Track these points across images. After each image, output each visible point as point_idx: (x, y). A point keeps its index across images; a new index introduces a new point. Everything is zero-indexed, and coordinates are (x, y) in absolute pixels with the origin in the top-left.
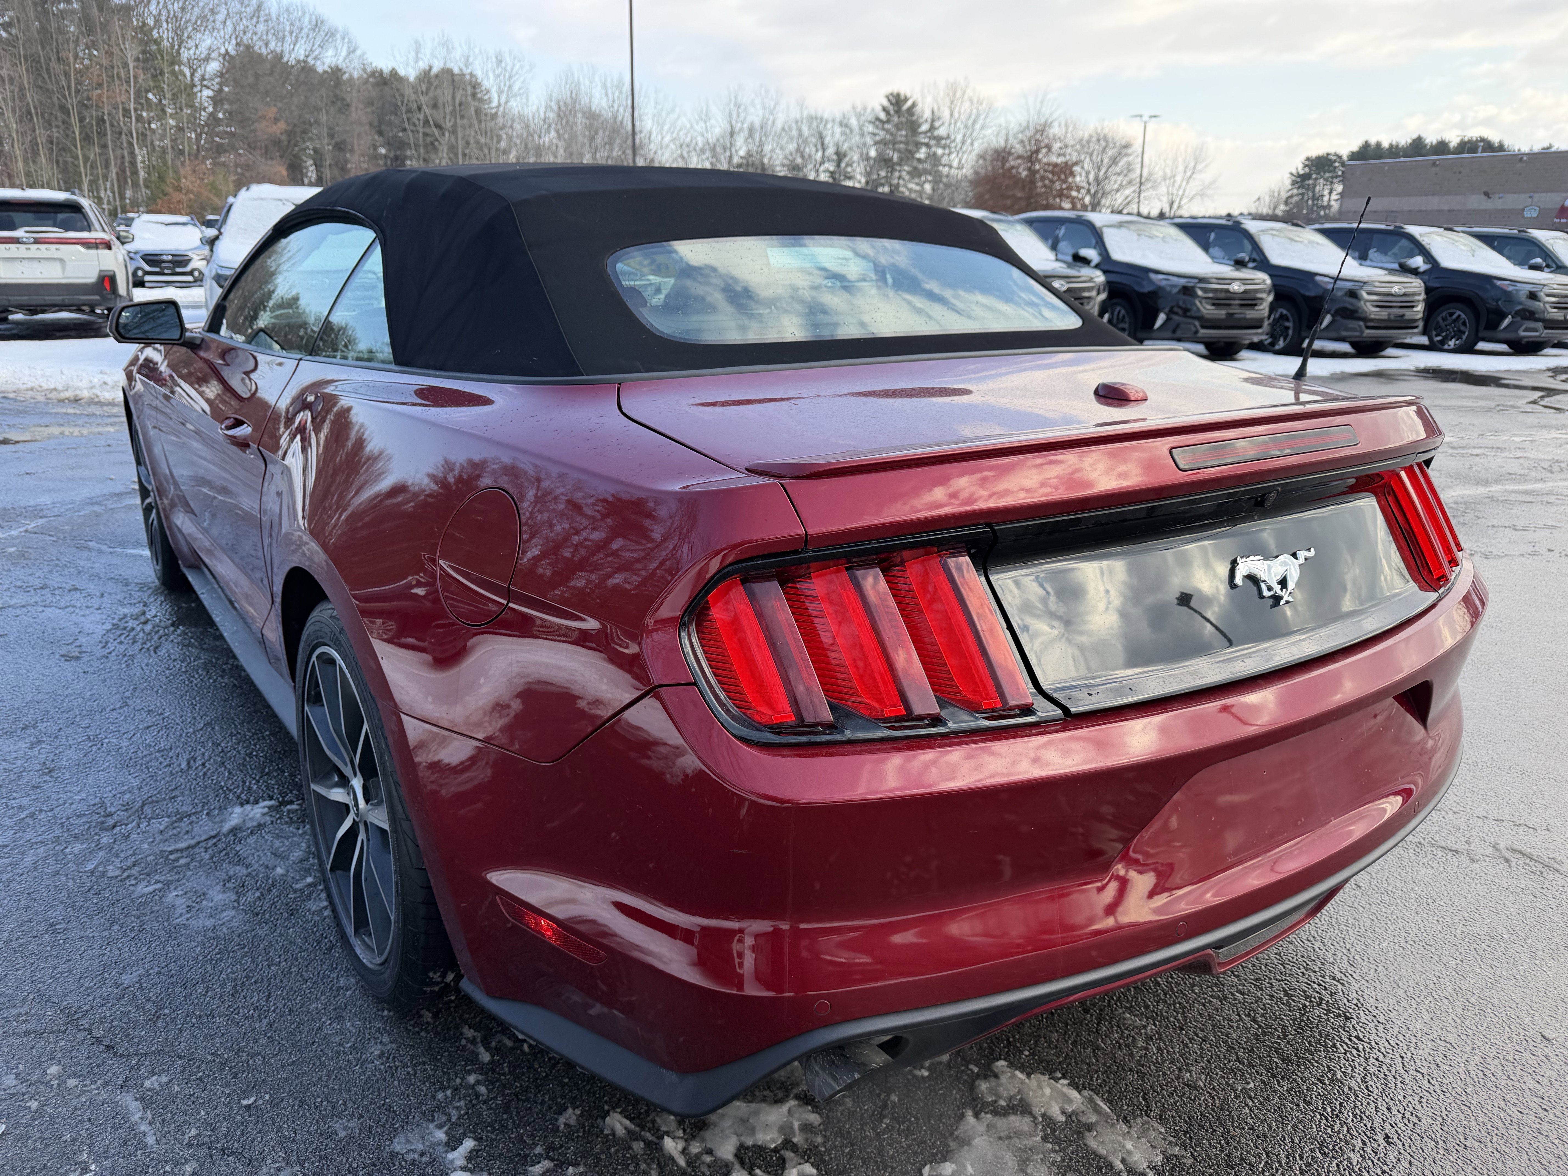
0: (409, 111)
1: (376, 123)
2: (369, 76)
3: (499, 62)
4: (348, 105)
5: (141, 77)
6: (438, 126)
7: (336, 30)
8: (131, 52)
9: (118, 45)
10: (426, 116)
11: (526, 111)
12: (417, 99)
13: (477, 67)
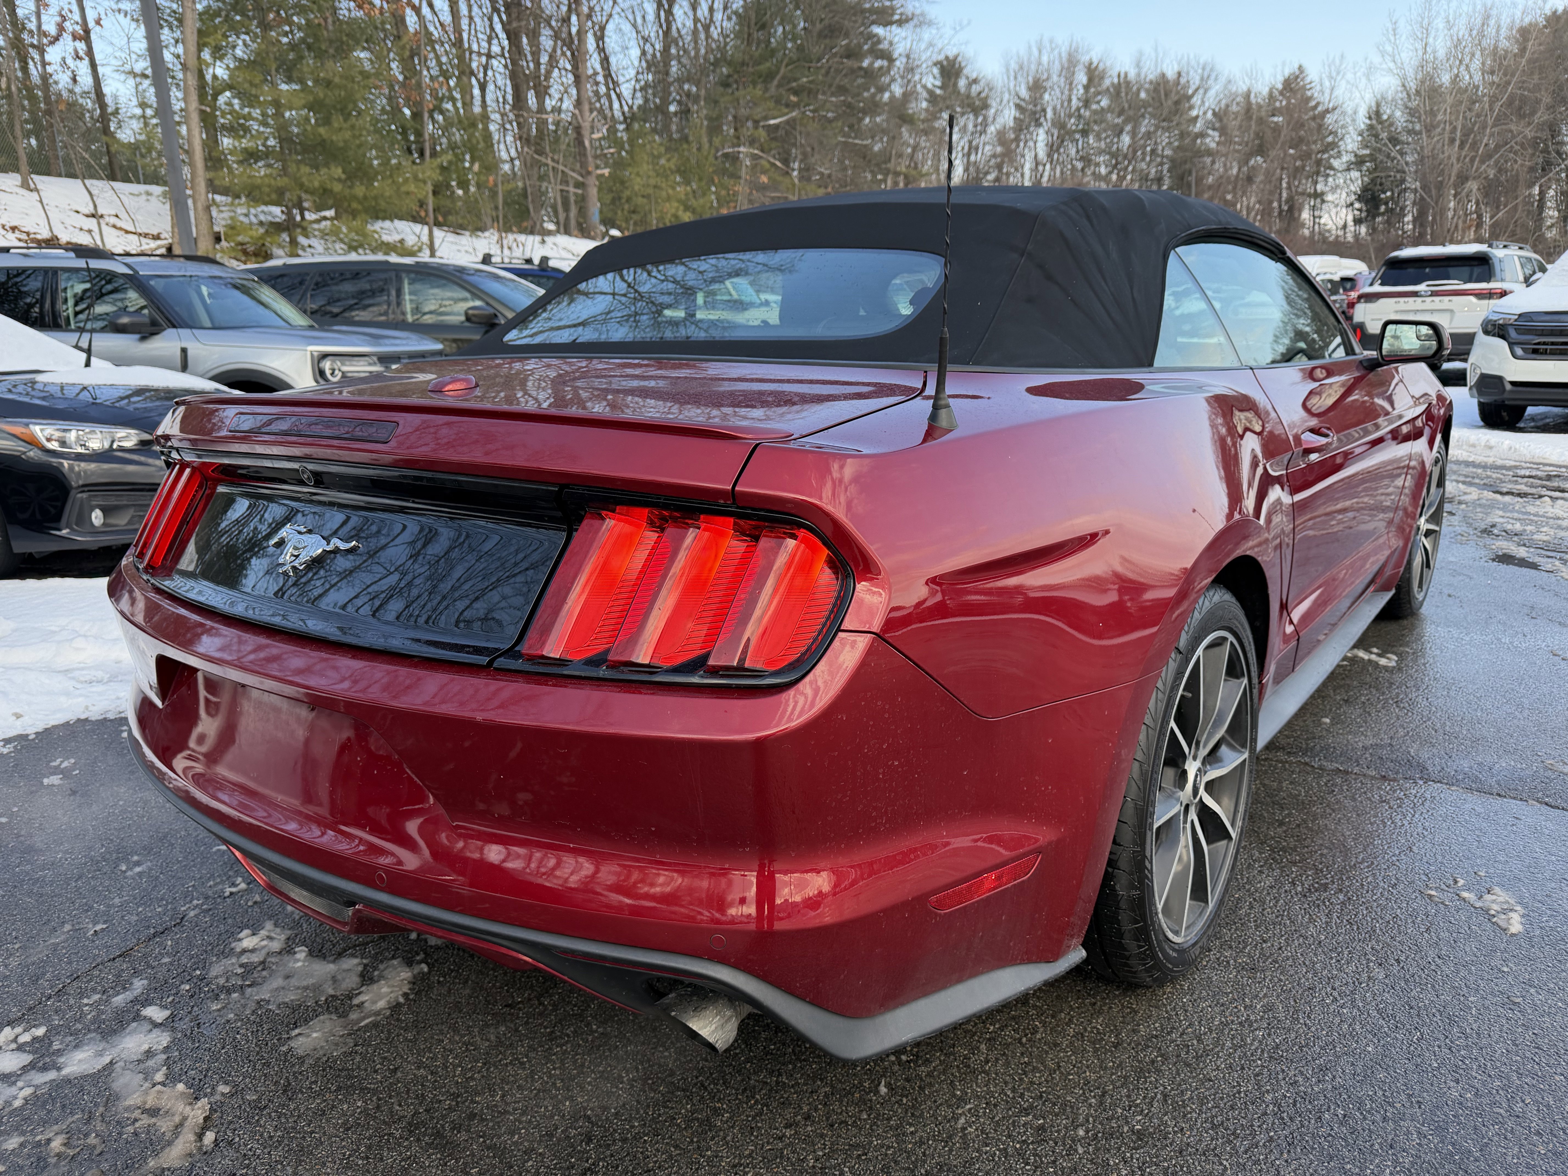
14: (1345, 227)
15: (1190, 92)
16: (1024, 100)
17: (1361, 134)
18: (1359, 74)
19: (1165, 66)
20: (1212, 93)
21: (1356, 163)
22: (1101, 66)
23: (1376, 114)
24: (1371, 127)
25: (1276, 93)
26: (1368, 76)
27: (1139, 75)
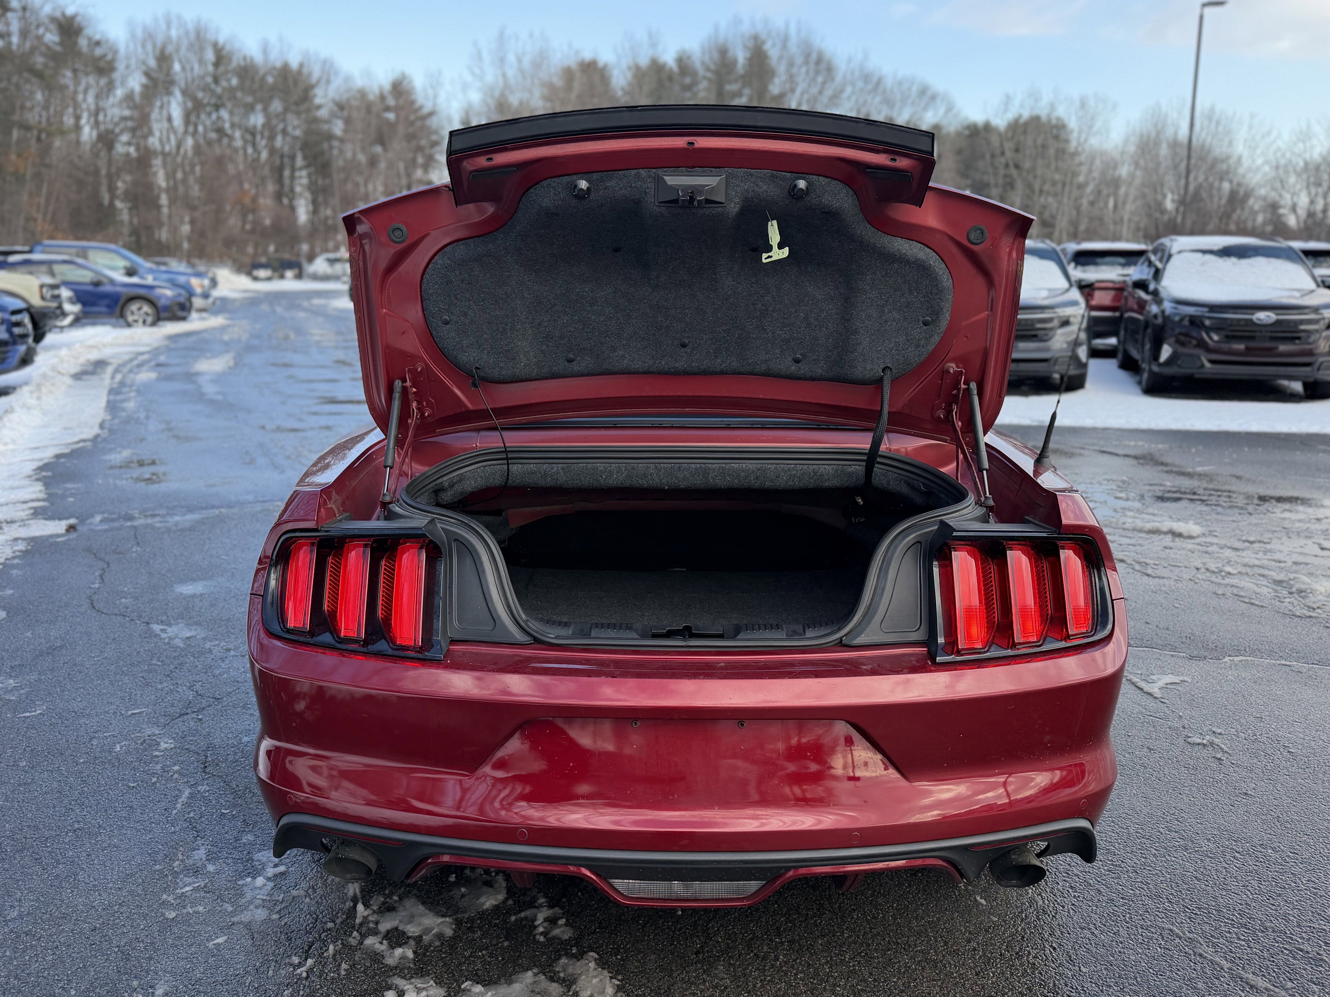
0: (993, 156)
6: (1017, 166)
7: (938, 95)
10: (1007, 160)
11: (1105, 146)
12: (1002, 146)
13: (1061, 112)
15: (314, 81)
16: (152, 68)
18: (456, 88)
19: (290, 56)
20: (333, 85)
25: (386, 93)
26: (463, 90)
27: (266, 61)
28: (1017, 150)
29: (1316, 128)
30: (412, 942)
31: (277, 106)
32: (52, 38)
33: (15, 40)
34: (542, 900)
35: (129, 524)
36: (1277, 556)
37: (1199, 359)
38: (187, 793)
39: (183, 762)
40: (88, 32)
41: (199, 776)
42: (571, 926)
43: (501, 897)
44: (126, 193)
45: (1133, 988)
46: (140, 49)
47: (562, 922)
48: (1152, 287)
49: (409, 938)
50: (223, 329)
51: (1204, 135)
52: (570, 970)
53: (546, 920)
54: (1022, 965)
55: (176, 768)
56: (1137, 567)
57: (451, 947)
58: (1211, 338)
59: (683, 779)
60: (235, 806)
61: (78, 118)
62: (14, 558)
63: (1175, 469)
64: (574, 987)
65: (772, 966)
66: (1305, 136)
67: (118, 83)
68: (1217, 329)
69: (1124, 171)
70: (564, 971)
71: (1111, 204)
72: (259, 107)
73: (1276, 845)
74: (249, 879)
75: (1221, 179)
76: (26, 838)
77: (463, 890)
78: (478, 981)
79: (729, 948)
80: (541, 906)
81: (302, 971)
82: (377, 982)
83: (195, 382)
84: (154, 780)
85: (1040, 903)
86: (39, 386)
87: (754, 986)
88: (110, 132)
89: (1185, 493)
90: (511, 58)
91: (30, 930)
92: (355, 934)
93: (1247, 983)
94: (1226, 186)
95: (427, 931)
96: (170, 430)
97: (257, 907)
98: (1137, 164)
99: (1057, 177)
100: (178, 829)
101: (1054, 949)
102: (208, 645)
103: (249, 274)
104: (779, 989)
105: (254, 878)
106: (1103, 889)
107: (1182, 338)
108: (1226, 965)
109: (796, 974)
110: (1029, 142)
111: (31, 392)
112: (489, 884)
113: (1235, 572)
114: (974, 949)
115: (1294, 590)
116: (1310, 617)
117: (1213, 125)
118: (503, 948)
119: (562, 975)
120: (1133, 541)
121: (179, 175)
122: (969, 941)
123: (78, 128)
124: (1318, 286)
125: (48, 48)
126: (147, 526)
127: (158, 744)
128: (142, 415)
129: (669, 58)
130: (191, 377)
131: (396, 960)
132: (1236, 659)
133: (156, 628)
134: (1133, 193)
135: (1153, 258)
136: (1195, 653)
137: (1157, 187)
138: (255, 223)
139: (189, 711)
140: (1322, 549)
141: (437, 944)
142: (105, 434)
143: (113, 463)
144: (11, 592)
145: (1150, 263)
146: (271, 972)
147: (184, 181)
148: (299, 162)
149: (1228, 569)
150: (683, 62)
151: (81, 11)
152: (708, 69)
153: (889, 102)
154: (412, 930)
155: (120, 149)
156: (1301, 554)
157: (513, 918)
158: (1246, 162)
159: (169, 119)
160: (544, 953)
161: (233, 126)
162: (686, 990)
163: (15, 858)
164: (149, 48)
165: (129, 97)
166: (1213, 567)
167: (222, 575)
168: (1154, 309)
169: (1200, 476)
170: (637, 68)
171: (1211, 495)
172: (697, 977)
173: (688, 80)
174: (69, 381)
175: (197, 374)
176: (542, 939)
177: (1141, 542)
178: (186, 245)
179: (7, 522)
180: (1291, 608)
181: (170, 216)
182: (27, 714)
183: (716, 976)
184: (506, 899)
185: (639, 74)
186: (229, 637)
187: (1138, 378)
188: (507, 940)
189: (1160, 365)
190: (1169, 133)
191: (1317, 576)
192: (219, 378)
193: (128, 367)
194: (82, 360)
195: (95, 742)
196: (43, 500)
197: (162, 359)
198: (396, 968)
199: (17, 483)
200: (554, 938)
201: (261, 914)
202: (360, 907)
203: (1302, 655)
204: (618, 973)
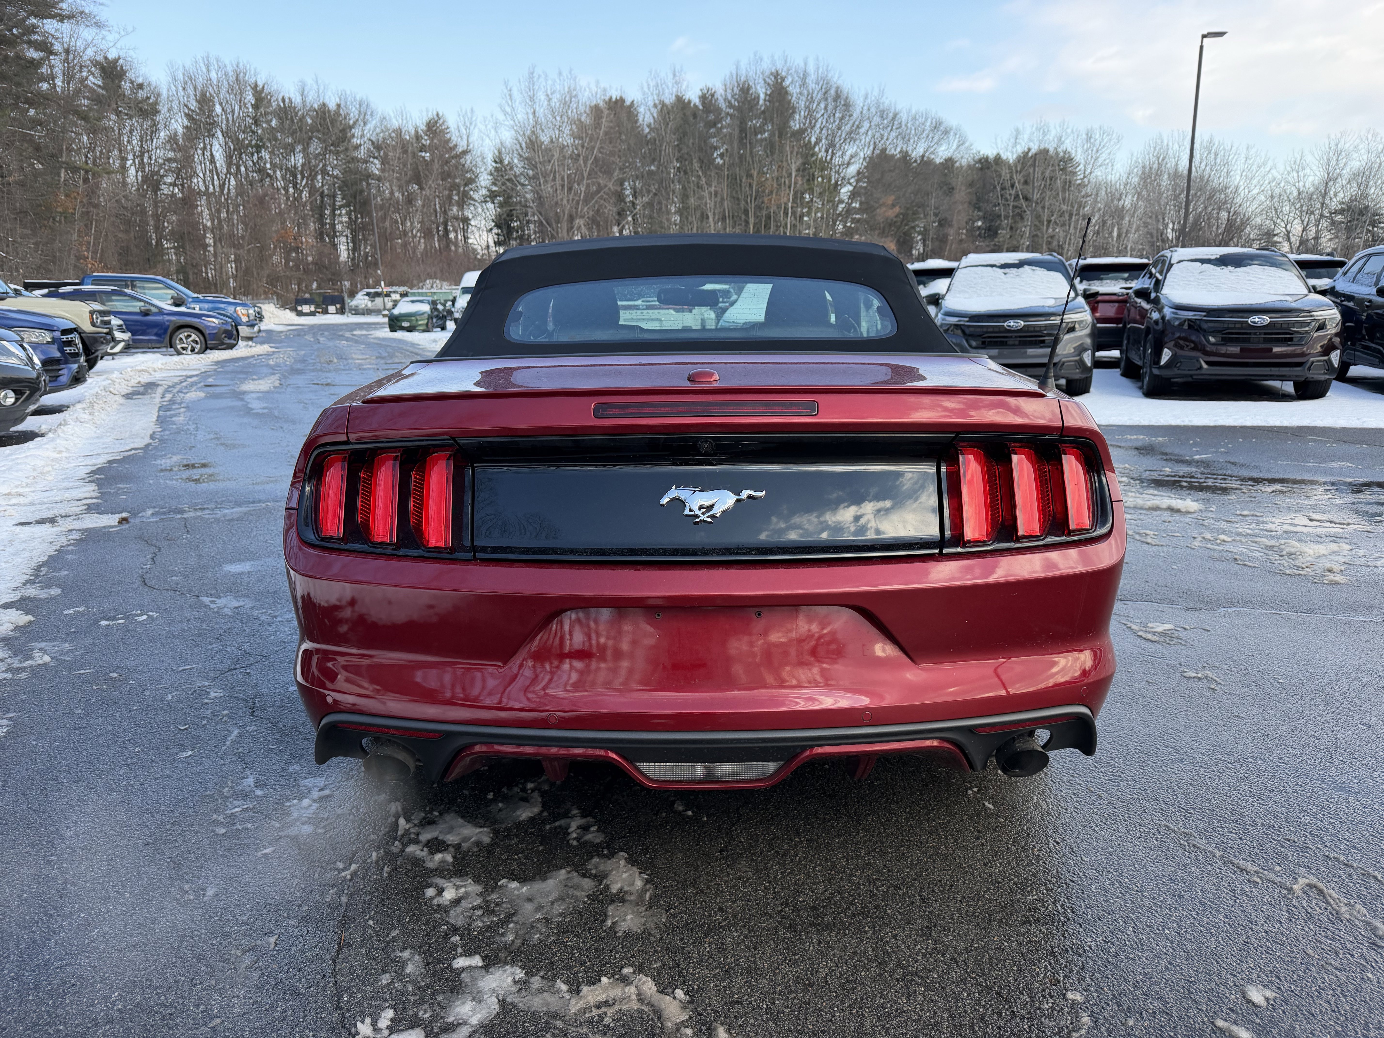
0: (1003, 189)
1: (975, 201)
2: (976, 163)
3: (1089, 138)
4: (953, 188)
5: (800, 182)
6: (1026, 199)
7: (951, 129)
8: (795, 164)
9: (787, 161)
10: (1017, 192)
11: (1109, 177)
12: (1011, 178)
13: (1068, 145)
14: (488, 247)
15: (351, 122)
16: (193, 111)
17: (491, 174)
18: (489, 127)
19: (327, 97)
20: (370, 126)
21: (489, 197)
22: (267, 90)
23: (498, 160)
24: (497, 169)
25: (421, 133)
26: (495, 129)
27: (304, 102)
28: (1026, 183)
29: (1309, 158)
30: (451, 849)
31: (315, 147)
32: (94, 80)
33: (59, 82)
34: (575, 812)
35: (179, 516)
36: (1269, 526)
37: (1198, 361)
38: (236, 732)
39: (232, 708)
40: (131, 75)
41: (247, 719)
42: (603, 832)
43: (536, 810)
44: (172, 232)
45: (1131, 873)
46: (181, 93)
47: (594, 828)
48: (1153, 295)
49: (448, 846)
50: (269, 355)
51: (1203, 166)
52: (602, 867)
53: (578, 828)
54: (1027, 856)
55: (225, 712)
56: (1137, 537)
57: (489, 852)
58: (1208, 341)
59: (702, 665)
60: (282, 742)
61: (124, 159)
62: (68, 545)
63: (1173, 458)
64: (605, 881)
65: (792, 861)
66: (1298, 166)
67: (161, 126)
68: (1214, 332)
69: (1127, 202)
70: (596, 868)
71: (1115, 234)
72: (299, 148)
73: (1265, 757)
74: (295, 801)
75: (1220, 209)
76: (81, 772)
77: (500, 805)
78: (513, 877)
79: (751, 846)
80: (574, 816)
81: (347, 874)
82: (418, 882)
83: (242, 400)
84: (204, 722)
85: (1045, 807)
86: (92, 404)
87: (775, 877)
88: (154, 173)
89: (1183, 477)
90: (541, 96)
91: (85, 846)
92: (397, 843)
93: (1238, 868)
94: (1224, 215)
95: (465, 839)
96: (218, 439)
97: (303, 824)
98: (1139, 194)
99: (1064, 208)
100: (227, 761)
101: (1058, 843)
102: (256, 613)
103: (294, 309)
104: (799, 880)
105: (300, 800)
106: (1103, 794)
107: (1181, 342)
108: (1218, 853)
109: (814, 867)
110: (1038, 175)
111: (84, 409)
112: (525, 800)
113: (1229, 539)
114: (983, 845)
115: (1284, 553)
116: (1300, 575)
117: (1213, 156)
118: (538, 852)
119: (594, 872)
120: (1134, 517)
121: (224, 215)
122: (978, 838)
123: (124, 168)
124: (1310, 292)
125: (92, 90)
126: (195, 518)
127: (208, 693)
128: (192, 427)
129: (693, 95)
130: (239, 395)
131: (436, 864)
132: (1229, 610)
133: (206, 600)
134: (1136, 222)
135: (1153, 271)
136: (1192, 605)
137: (1159, 216)
138: (298, 262)
139: (238, 666)
140: (1311, 520)
141: (475, 849)
142: (156, 443)
143: (163, 467)
144: (66, 573)
145: (1151, 275)
146: (316, 875)
147: (229, 219)
148: (339, 201)
149: (1222, 537)
150: (707, 99)
151: (122, 54)
152: (730, 106)
153: (905, 138)
154: (451, 839)
155: (165, 190)
156: (1291, 524)
157: (548, 827)
158: (1243, 192)
159: (213, 161)
160: (577, 855)
161: (274, 166)
162: (711, 881)
163: (71, 788)
164: (191, 91)
165: (172, 139)
166: (1208, 536)
167: (269, 556)
168: (1155, 316)
169: (1197, 463)
170: (663, 105)
171: (1207, 478)
172: (722, 870)
173: (712, 117)
174: (122, 400)
175: (244, 393)
176: (575, 843)
177: (1142, 517)
178: (232, 283)
179: (62, 517)
180: (1282, 568)
181: (215, 255)
182: (82, 671)
183: (739, 870)
184: (542, 812)
185: (665, 111)
186: (275, 606)
187: (1140, 384)
188: (541, 844)
189: (1161, 368)
190: (1171, 164)
191: (1306, 542)
192: (265, 396)
193: (178, 387)
194: (133, 382)
195: (147, 693)
196: (96, 498)
197: (210, 381)
198: (436, 870)
199: (71, 484)
200: (587, 842)
201: (308, 829)
202: (402, 821)
203: (1291, 605)
204: (646, 869)
